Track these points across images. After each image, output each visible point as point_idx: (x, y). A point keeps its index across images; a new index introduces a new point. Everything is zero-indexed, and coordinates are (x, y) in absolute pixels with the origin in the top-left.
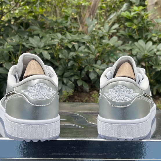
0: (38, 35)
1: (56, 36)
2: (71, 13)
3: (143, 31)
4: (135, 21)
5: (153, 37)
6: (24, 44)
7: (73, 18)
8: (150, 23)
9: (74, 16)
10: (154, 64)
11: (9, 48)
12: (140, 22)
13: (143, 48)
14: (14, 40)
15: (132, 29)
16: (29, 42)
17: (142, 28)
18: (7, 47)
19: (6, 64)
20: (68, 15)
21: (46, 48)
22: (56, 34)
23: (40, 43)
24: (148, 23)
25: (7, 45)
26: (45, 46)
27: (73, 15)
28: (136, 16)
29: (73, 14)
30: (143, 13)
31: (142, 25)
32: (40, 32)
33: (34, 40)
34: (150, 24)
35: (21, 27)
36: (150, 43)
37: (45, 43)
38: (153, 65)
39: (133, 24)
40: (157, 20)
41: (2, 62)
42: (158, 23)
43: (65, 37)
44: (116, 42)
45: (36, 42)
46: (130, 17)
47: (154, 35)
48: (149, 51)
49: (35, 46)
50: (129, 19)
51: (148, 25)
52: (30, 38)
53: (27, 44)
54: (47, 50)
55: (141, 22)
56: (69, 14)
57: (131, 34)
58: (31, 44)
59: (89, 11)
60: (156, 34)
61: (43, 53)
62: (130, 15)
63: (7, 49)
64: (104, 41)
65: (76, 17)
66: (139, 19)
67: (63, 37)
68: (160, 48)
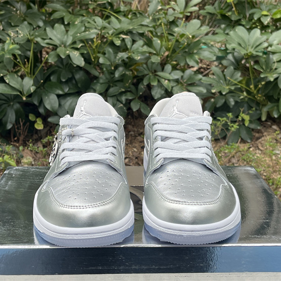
1: (93, 23)
3: (246, 6)
5: (263, 17)
6: (39, 39)
10: (263, 69)
11: (12, 49)
14: (20, 34)
15: (227, 2)
16: (47, 35)
18: (9, 47)
21: (75, 46)
22: (94, 18)
23: (66, 37)
25: (9, 44)
26: (74, 43)
32: (64, 14)
33: (55, 32)
35: (32, 5)
36: (257, 32)
37: (74, 36)
38: (262, 71)
45: (59, 36)
47: (265, 13)
48: (255, 46)
49: (57, 42)
53: (44, 39)
54: (77, 49)
57: (224, 12)
58: (50, 39)
60: (269, 10)
61: (71, 55)
63: (9, 51)
64: (176, 29)
67: (105, 24)
68: (275, 40)
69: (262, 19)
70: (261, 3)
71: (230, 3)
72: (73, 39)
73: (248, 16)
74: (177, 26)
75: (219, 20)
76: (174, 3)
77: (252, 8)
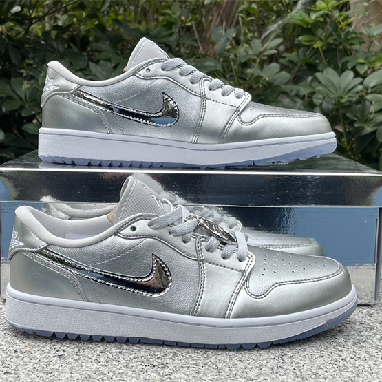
0: (109, 60)
2: (180, 16)
3: (339, 54)
4: (320, 32)
5: (359, 65)
7: (183, 28)
8: (354, 36)
9: (187, 22)
10: (357, 117)
12: (331, 35)
13: (333, 84)
15: (313, 48)
16: (91, 71)
17: (334, 47)
20: (173, 21)
23: (113, 74)
24: (349, 37)
27: (183, 21)
28: (322, 19)
29: (183, 18)
30: (336, 14)
31: (335, 40)
32: (111, 55)
33: (99, 68)
34: (352, 38)
35: (72, 45)
36: (350, 75)
38: (356, 119)
39: (316, 39)
40: (367, 29)
41: (33, 112)
42: (369, 36)
44: (277, 73)
45: (105, 73)
46: (308, 24)
47: (361, 60)
48: (347, 90)
50: (307, 29)
51: (348, 40)
52: (92, 65)
55: (334, 33)
56: (175, 19)
57: (311, 60)
58: (95, 75)
59: (219, 13)
60: (366, 58)
62: (307, 19)
64: (249, 71)
65: (189, 24)
66: (329, 28)
69: (357, 68)
70: (357, 51)
71: (318, 49)
73: (340, 66)
74: (250, 68)
75: (305, 70)
76: (247, 46)
77: (345, 56)
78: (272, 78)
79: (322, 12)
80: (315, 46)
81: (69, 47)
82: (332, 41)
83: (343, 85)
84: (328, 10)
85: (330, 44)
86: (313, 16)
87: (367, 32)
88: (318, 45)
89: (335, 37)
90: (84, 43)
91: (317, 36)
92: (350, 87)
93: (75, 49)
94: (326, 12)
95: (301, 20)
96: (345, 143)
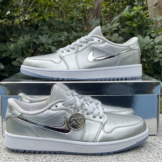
0: (47, 34)
1: (63, 34)
2: (76, 15)
3: (143, 29)
4: (135, 20)
6: (35, 40)
7: (78, 19)
8: (149, 21)
9: (79, 17)
10: (151, 55)
11: (22, 44)
12: (140, 21)
13: (141, 42)
14: (26, 38)
15: (132, 27)
16: (39, 39)
17: (141, 26)
18: (20, 43)
19: (19, 58)
21: (54, 44)
22: (63, 33)
23: (49, 40)
24: (148, 22)
26: (53, 43)
27: (78, 16)
28: (136, 15)
29: (78, 15)
30: (142, 12)
31: (141, 23)
32: (48, 32)
33: (43, 37)
34: (149, 22)
35: (31, 28)
36: (148, 38)
37: (53, 40)
38: (151, 56)
39: (134, 23)
40: (155, 18)
41: (16, 57)
42: (156, 21)
43: (71, 34)
44: (117, 38)
45: (45, 40)
46: (130, 16)
47: (153, 31)
48: (147, 44)
49: (45, 42)
50: (130, 18)
51: (147, 23)
52: (40, 36)
53: (38, 41)
54: (55, 46)
55: (141, 20)
56: (74, 16)
57: (132, 32)
58: (41, 41)
59: (93, 13)
60: (155, 30)
61: (51, 48)
62: (130, 14)
63: (20, 45)
65: (80, 18)
66: (139, 18)
67: (69, 35)
68: (157, 41)
69: (151, 34)
70: (151, 27)
71: (134, 27)
72: (52, 41)
73: (144, 34)
74: (106, 36)
75: (129, 36)
76: (105, 26)
77: (146, 30)
78: (115, 40)
79: (136, 12)
80: (133, 26)
81: (30, 29)
82: (140, 24)
83: (145, 42)
84: (138, 10)
85: (139, 25)
86: (132, 13)
87: (155, 19)
88: (134, 25)
89: (142, 22)
90: (37, 27)
91: (134, 21)
92: (148, 43)
93: (33, 29)
94: (138, 11)
95: (127, 15)
96: (147, 66)
